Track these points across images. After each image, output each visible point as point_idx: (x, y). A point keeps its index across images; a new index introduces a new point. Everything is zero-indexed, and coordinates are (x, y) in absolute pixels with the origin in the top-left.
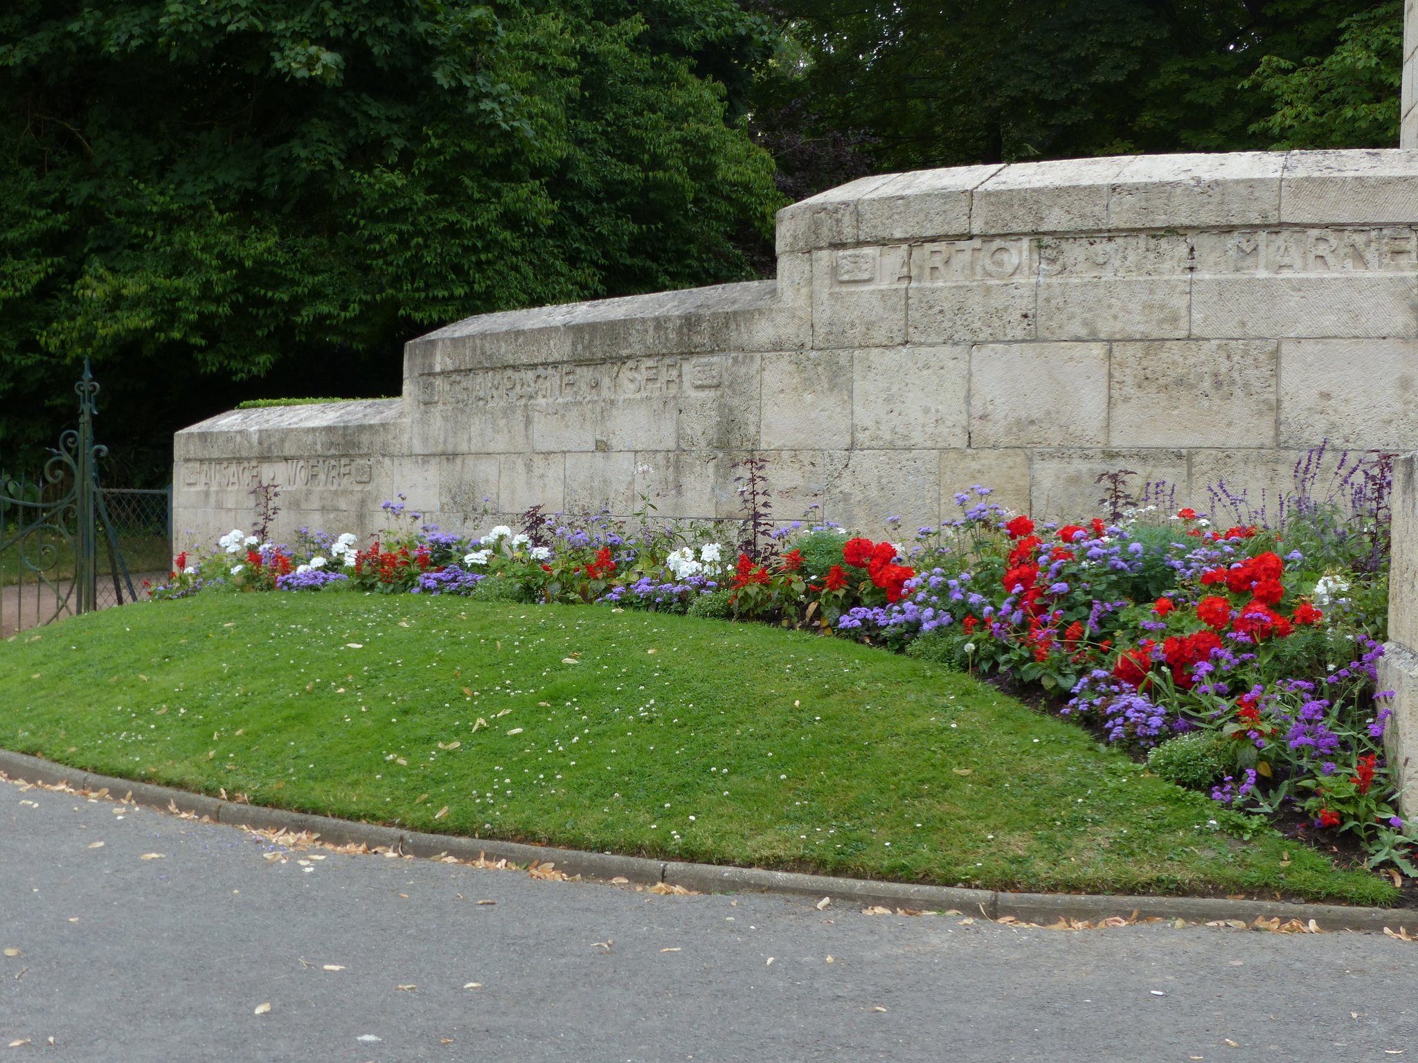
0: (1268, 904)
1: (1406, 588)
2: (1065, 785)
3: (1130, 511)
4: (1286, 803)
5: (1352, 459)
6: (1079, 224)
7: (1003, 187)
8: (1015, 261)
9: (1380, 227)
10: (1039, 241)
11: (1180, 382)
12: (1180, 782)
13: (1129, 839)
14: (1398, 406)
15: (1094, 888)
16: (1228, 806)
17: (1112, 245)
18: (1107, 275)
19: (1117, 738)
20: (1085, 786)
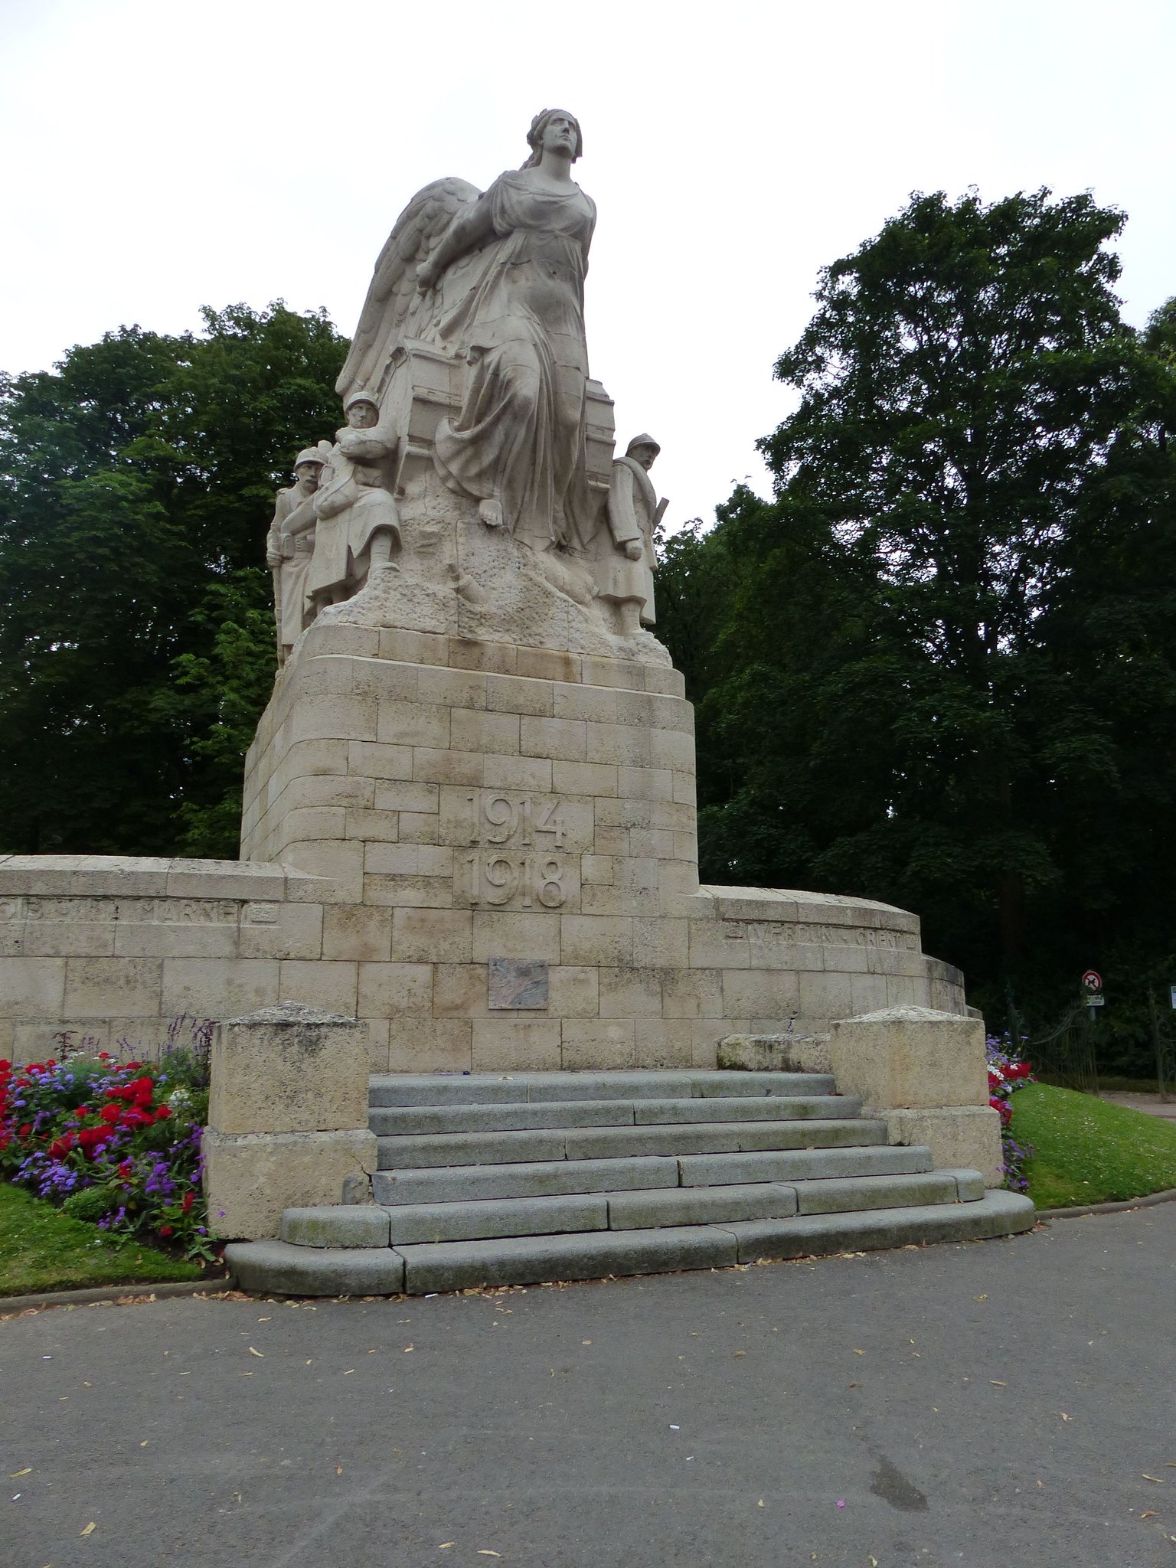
0: (127, 1288)
1: (216, 1096)
2: (8, 1227)
3: (74, 1054)
4: (144, 1225)
5: (200, 1023)
6: (52, 891)
7: (9, 868)
8: (13, 910)
9: (219, 900)
10: (28, 899)
11: (107, 980)
12: (82, 1218)
13: (45, 1258)
14: (225, 994)
15: (18, 1292)
16: (109, 1230)
17: (72, 903)
18: (68, 920)
19: (45, 1194)
20: (21, 1227)
